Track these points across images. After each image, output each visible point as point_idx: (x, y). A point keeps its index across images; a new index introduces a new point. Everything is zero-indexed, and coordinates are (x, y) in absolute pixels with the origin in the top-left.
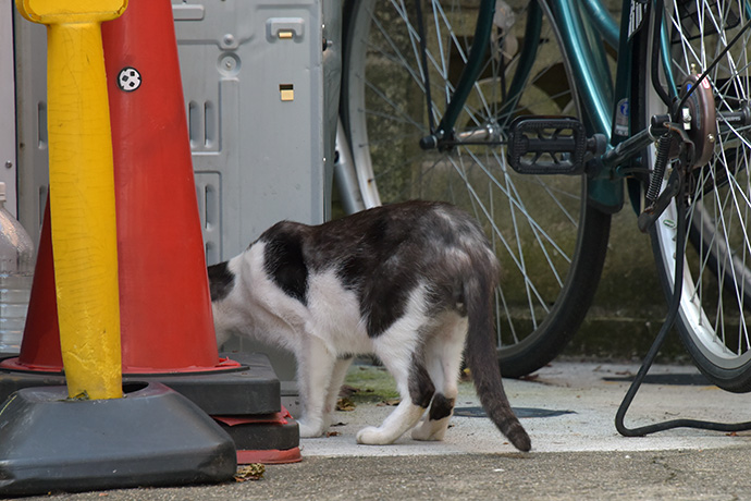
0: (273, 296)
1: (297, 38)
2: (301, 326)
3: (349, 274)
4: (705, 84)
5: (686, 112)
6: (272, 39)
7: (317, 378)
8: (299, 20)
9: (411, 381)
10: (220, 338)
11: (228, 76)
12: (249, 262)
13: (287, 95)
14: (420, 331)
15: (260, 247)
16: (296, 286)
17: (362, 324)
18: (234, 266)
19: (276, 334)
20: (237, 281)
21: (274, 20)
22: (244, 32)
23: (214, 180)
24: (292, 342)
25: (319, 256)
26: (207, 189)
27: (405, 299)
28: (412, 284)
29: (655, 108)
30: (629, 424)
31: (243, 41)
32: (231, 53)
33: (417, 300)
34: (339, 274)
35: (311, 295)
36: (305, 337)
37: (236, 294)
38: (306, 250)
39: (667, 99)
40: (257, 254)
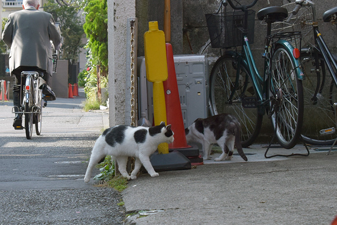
0: (197, 133)
1: (201, 83)
2: (203, 139)
3: (211, 128)
4: (280, 90)
5: (276, 95)
6: (196, 83)
7: (206, 148)
8: (201, 80)
9: (224, 148)
10: (187, 142)
11: (187, 91)
12: (192, 127)
13: (199, 94)
14: (226, 139)
15: (194, 124)
16: (202, 131)
17: (215, 138)
18: (189, 128)
19: (198, 140)
20: (190, 131)
21: (196, 80)
22: (191, 82)
23: (185, 111)
24: (201, 142)
25: (206, 124)
26: (184, 113)
27: (223, 133)
28: (224, 130)
29: (271, 94)
30: (267, 156)
31: (190, 84)
32: (188, 86)
33: (225, 133)
34: (210, 128)
35: (204, 132)
36: (204, 141)
37: (190, 133)
38: (203, 123)
39: (273, 93)
40: (194, 125)
